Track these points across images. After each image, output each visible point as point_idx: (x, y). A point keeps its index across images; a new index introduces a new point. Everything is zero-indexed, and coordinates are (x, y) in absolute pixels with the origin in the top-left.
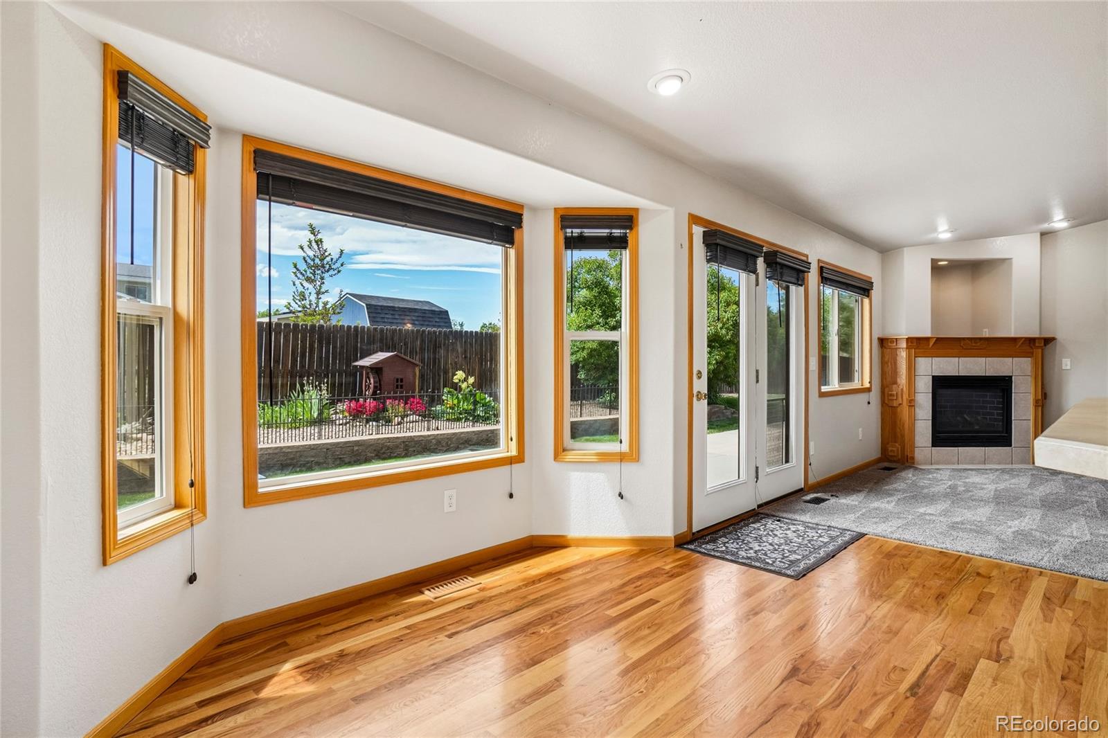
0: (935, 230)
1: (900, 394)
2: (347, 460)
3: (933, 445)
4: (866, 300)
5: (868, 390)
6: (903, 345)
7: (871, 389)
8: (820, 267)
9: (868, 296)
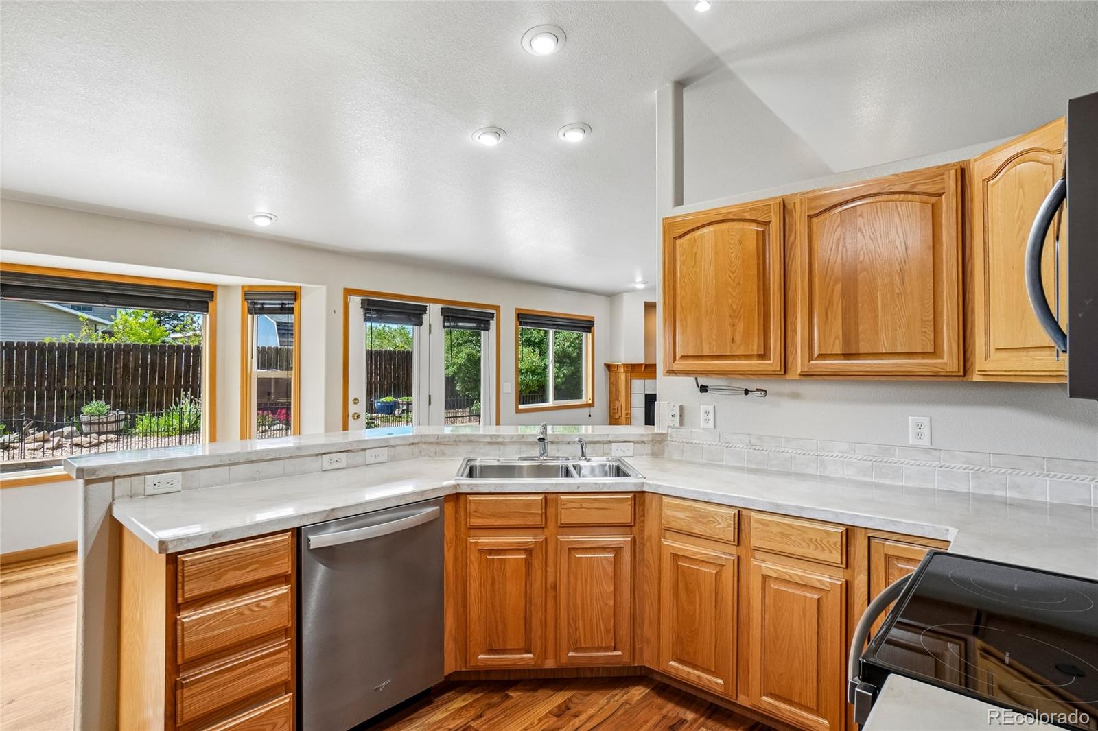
0: (634, 281)
1: (619, 408)
4: (590, 335)
5: (589, 406)
6: (622, 370)
7: (593, 405)
8: (518, 314)
9: (590, 332)
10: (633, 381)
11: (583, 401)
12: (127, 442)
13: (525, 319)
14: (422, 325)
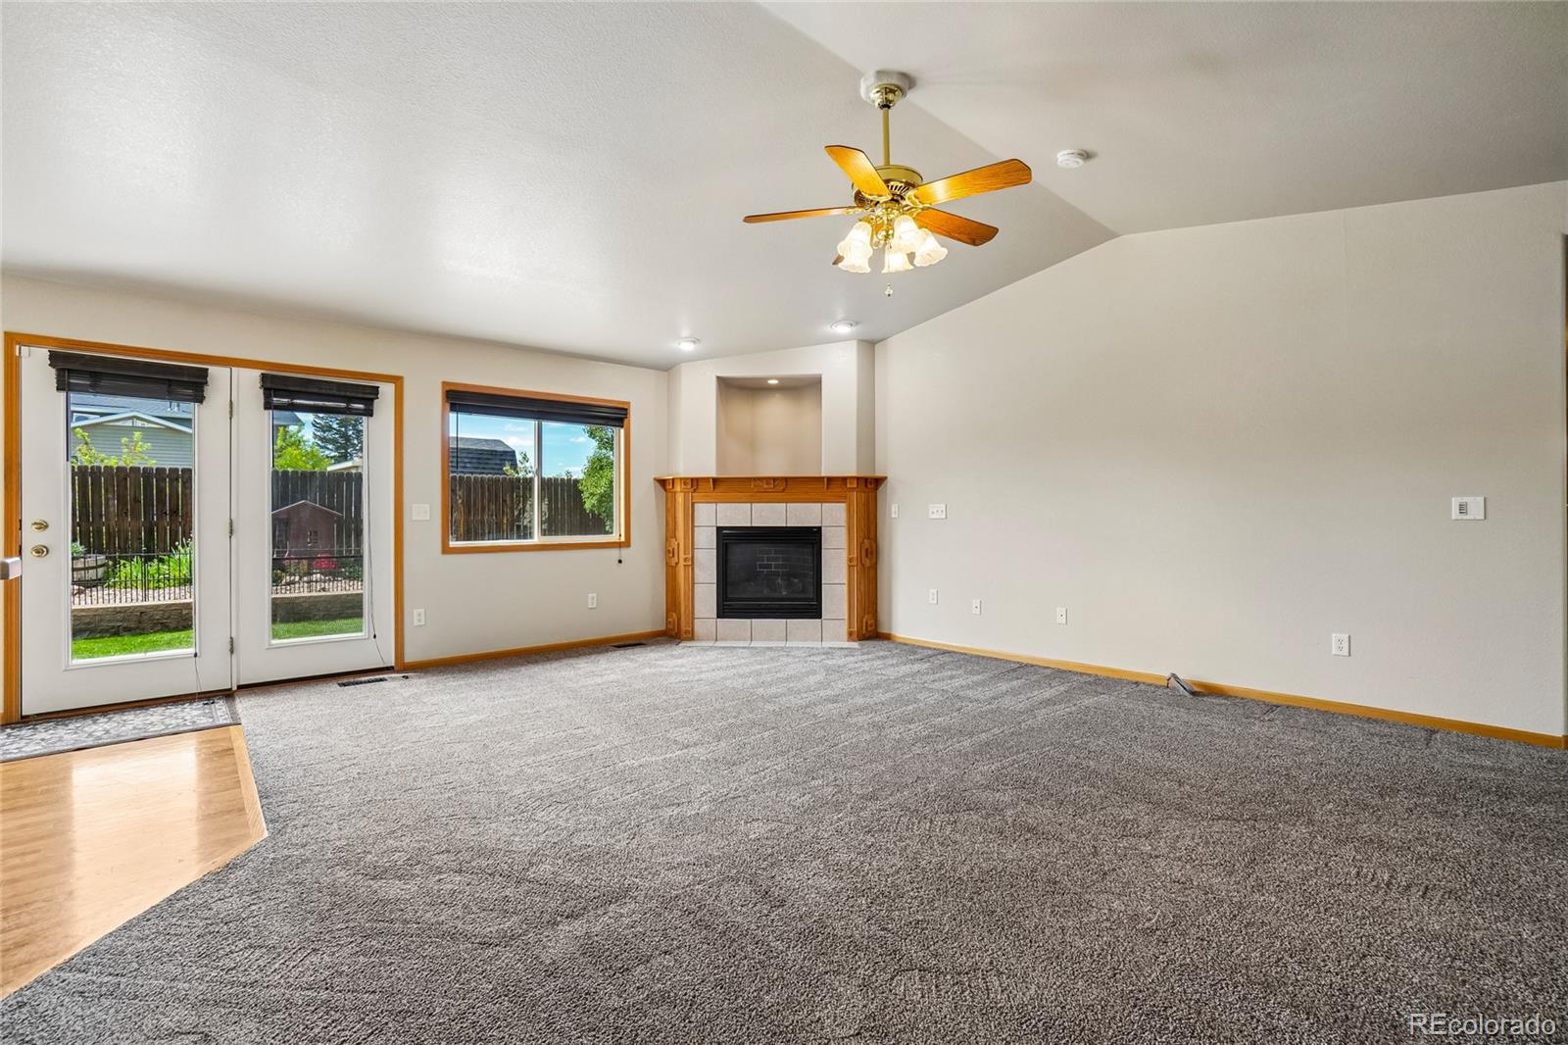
1: (676, 549)
2: (172, 626)
3: (719, 616)
4: (622, 431)
5: (619, 545)
6: (678, 488)
7: (627, 544)
8: (447, 392)
9: (622, 427)
10: (696, 505)
11: (613, 538)
12: (109, 594)
13: (463, 400)
14: (204, 403)
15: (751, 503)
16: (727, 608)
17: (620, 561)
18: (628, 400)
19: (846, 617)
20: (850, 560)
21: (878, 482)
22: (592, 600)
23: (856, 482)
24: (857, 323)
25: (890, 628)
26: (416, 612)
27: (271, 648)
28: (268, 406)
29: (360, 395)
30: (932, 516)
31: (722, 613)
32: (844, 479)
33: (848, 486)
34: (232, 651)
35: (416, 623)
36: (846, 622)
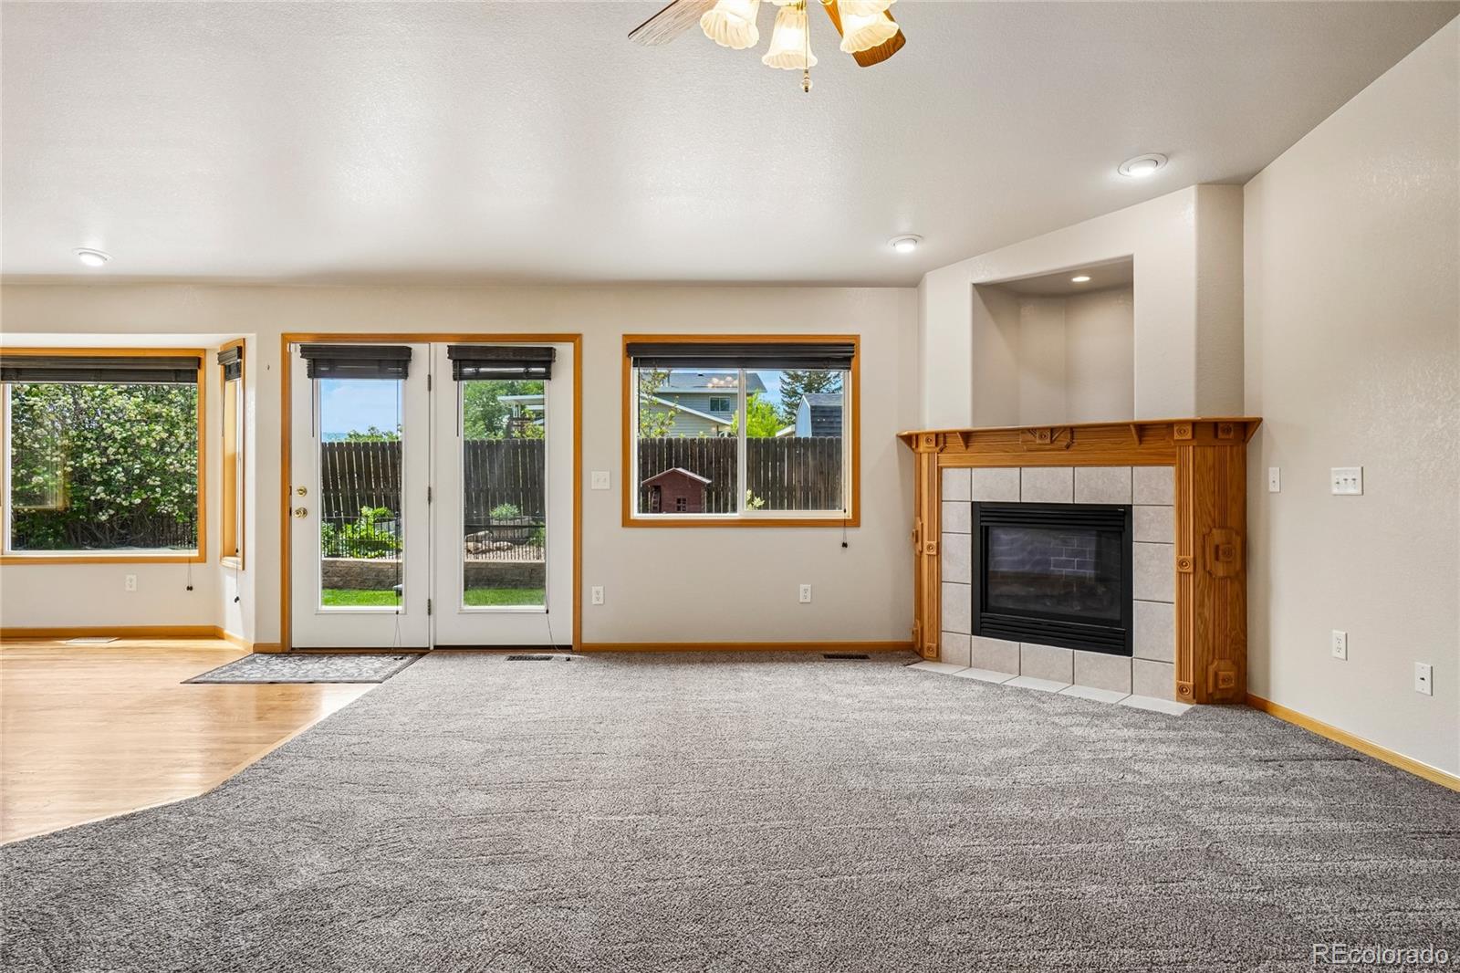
1: (920, 532)
3: (974, 632)
4: (849, 374)
5: (844, 524)
6: (923, 446)
7: (855, 522)
8: (627, 345)
9: (849, 368)
10: (945, 471)
11: (835, 514)
13: (646, 353)
14: (408, 378)
15: (1021, 467)
16: (989, 619)
17: (845, 545)
18: (857, 333)
19: (1175, 659)
20: (1181, 564)
21: (1245, 429)
22: (804, 592)
23: (1189, 428)
24: (1167, 157)
25: (1267, 690)
26: (594, 589)
27: (462, 613)
28: (458, 376)
29: (535, 359)
30: (1335, 491)
31: (979, 628)
32: (1169, 426)
33: (1176, 436)
34: (429, 613)
35: (594, 602)
36: (1175, 667)
